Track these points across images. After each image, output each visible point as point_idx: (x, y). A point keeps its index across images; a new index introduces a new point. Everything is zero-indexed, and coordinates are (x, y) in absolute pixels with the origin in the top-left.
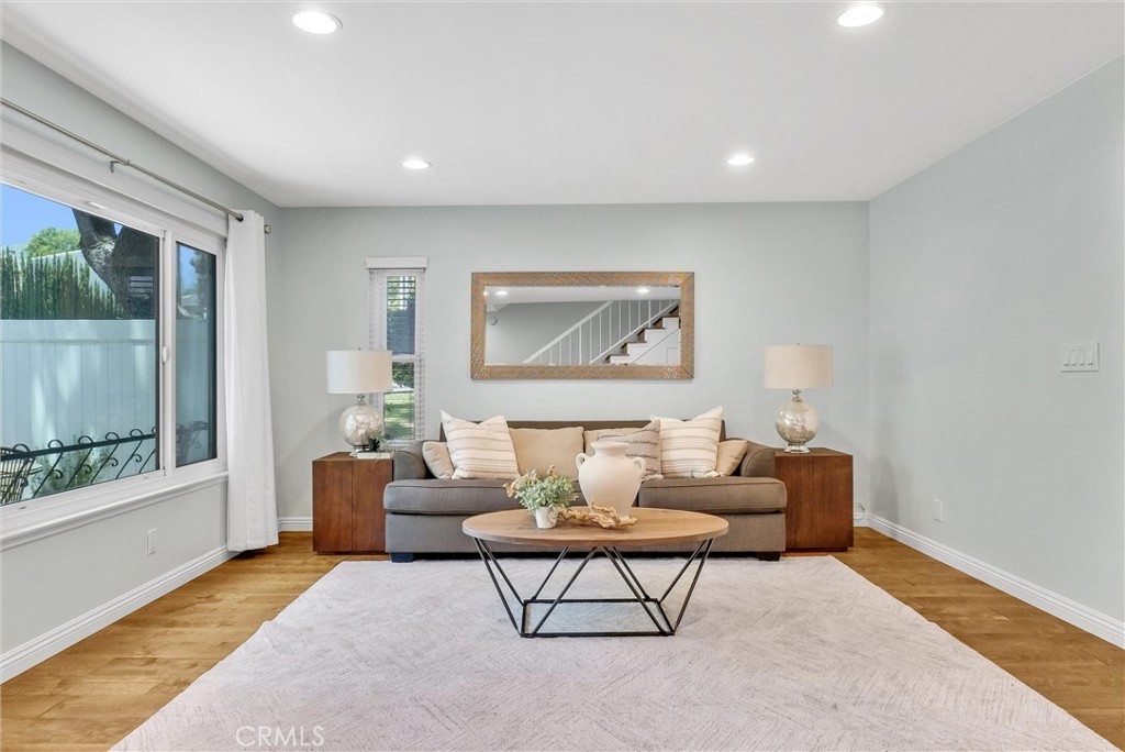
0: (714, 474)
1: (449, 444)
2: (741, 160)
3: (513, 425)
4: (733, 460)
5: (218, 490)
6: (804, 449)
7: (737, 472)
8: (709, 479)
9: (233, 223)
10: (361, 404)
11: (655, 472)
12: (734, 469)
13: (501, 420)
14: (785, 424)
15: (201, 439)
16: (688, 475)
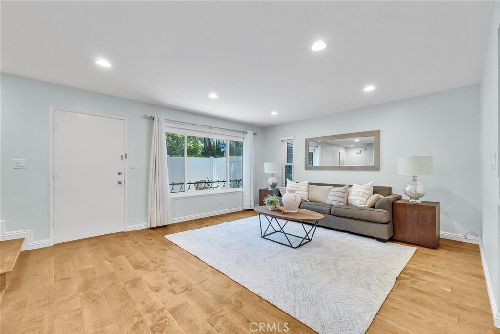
0: (363, 205)
1: (287, 188)
2: (369, 89)
3: (309, 183)
4: (372, 201)
5: (241, 194)
6: (419, 201)
7: (373, 207)
8: (362, 207)
9: (245, 134)
10: (273, 176)
11: (342, 202)
12: (373, 205)
13: (306, 182)
14: (406, 190)
15: (237, 183)
16: (355, 205)
